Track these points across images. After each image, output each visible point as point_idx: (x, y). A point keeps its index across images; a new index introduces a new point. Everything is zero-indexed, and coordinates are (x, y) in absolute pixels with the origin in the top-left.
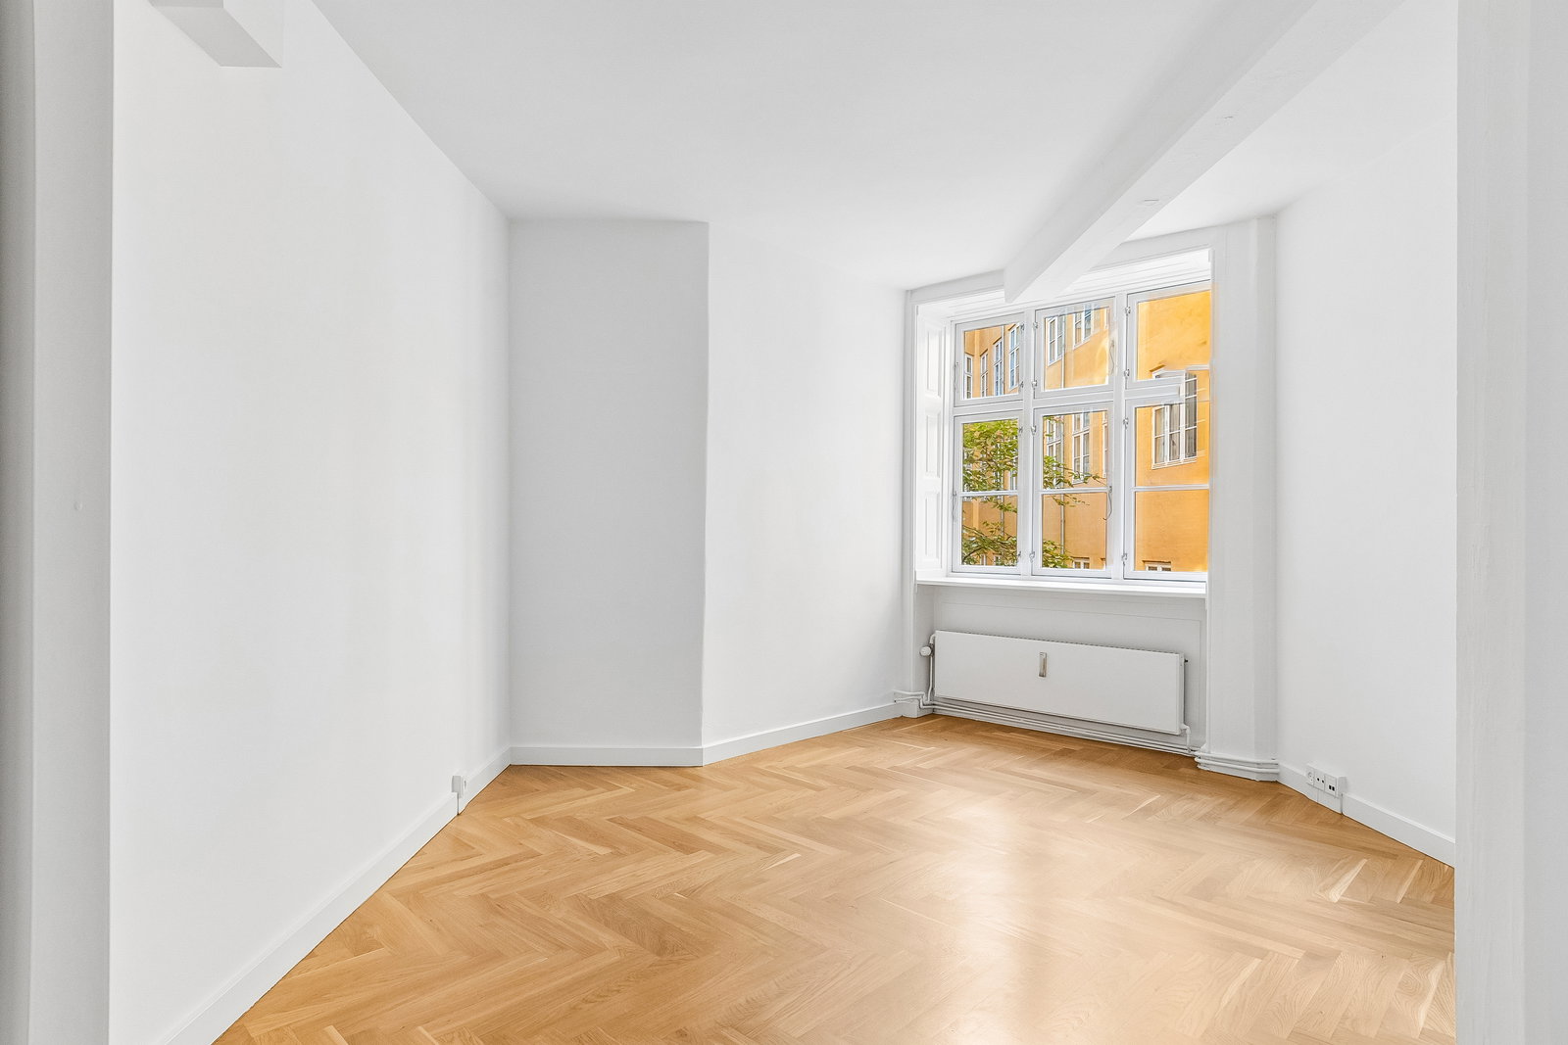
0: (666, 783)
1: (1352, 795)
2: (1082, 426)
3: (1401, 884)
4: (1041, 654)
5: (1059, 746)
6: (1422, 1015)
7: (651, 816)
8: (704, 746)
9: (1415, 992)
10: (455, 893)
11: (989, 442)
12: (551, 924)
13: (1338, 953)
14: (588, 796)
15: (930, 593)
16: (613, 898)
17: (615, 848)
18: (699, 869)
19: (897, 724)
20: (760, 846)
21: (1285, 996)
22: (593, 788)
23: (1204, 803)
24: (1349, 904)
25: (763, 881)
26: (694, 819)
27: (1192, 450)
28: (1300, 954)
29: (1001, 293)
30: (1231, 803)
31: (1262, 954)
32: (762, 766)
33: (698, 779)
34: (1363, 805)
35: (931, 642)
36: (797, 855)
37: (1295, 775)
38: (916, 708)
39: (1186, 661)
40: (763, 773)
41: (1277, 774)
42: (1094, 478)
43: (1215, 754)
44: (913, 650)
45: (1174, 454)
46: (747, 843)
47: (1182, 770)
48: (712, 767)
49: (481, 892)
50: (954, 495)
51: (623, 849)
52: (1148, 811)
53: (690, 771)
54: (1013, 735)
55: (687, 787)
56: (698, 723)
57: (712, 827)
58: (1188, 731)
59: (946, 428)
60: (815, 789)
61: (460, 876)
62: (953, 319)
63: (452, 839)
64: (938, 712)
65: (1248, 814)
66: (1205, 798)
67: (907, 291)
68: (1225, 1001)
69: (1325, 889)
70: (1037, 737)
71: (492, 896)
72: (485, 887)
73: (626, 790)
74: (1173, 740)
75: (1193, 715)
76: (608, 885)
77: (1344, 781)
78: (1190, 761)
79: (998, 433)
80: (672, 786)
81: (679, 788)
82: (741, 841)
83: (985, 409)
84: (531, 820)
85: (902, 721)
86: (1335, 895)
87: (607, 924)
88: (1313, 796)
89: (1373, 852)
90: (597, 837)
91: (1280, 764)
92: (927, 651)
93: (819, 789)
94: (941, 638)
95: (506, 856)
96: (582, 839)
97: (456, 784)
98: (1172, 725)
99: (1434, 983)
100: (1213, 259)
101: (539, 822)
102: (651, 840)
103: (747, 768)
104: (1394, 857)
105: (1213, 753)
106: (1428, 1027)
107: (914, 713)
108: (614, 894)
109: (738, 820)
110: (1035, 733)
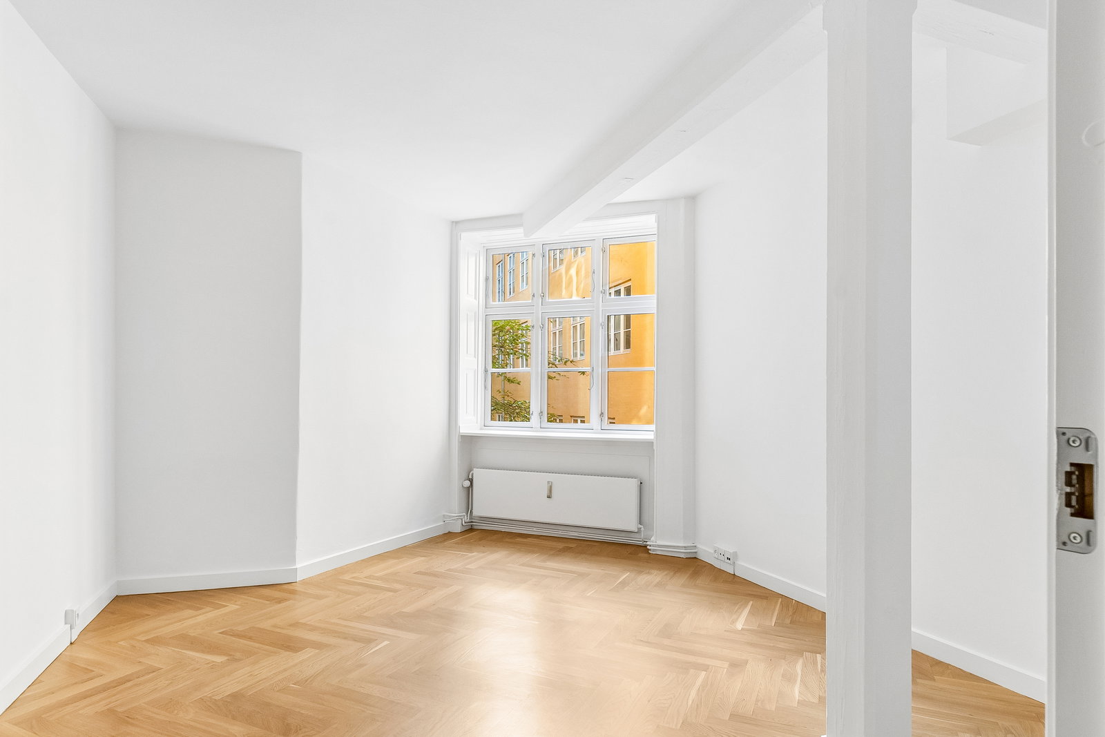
0: (268, 598)
1: (740, 563)
2: (557, 326)
3: (772, 614)
4: (548, 482)
5: (561, 545)
6: (796, 692)
7: (257, 626)
8: (298, 566)
9: (789, 678)
10: (81, 712)
11: (501, 334)
12: (182, 725)
13: (746, 662)
14: (196, 616)
15: (470, 442)
16: (235, 696)
17: (231, 655)
18: (305, 663)
19: (444, 539)
20: (356, 639)
21: (723, 693)
22: (201, 609)
23: (655, 576)
24: (748, 630)
25: (362, 666)
26: (295, 625)
27: (628, 345)
28: (726, 665)
29: (521, 230)
30: (672, 573)
31: (706, 668)
32: (347, 577)
33: (293, 592)
34: (747, 568)
35: (470, 477)
36: (386, 643)
37: (707, 553)
38: (460, 525)
39: (641, 483)
40: (348, 583)
41: (696, 552)
42: (571, 362)
43: (659, 543)
44: (457, 484)
45: (617, 347)
46: (345, 638)
47: (640, 555)
48: (304, 582)
49: (107, 707)
50: (486, 371)
51: (238, 655)
52: (623, 584)
53: (286, 586)
54: (529, 540)
55: (286, 600)
56: (293, 547)
57: (313, 629)
58: (642, 529)
59: (480, 323)
60: (391, 591)
61: (84, 696)
62: (485, 245)
63: (66, 664)
64: (475, 527)
65: (681, 579)
66: (655, 572)
67: (453, 222)
68: (690, 702)
69: (733, 622)
70: (546, 540)
71: (119, 710)
72: (110, 703)
73: (232, 607)
74: (632, 535)
75: (646, 518)
76: (228, 686)
77: (735, 554)
78: (644, 548)
79: (508, 327)
80: (274, 600)
81: (280, 601)
82: (339, 637)
83: (504, 311)
84: (147, 641)
85: (449, 535)
86: (739, 625)
87: (234, 718)
88: (717, 564)
89: (755, 596)
90: (212, 648)
91: (698, 546)
92: (467, 483)
93: (395, 591)
94: (478, 474)
95: (127, 674)
96: (198, 651)
97: (69, 617)
98: (633, 526)
99: (799, 672)
100: (658, 221)
101: (155, 641)
102: (261, 645)
103: (334, 580)
104: (766, 598)
105: (659, 541)
106: (800, 698)
107: (458, 529)
108: (236, 692)
109: (333, 621)
110: (545, 538)
